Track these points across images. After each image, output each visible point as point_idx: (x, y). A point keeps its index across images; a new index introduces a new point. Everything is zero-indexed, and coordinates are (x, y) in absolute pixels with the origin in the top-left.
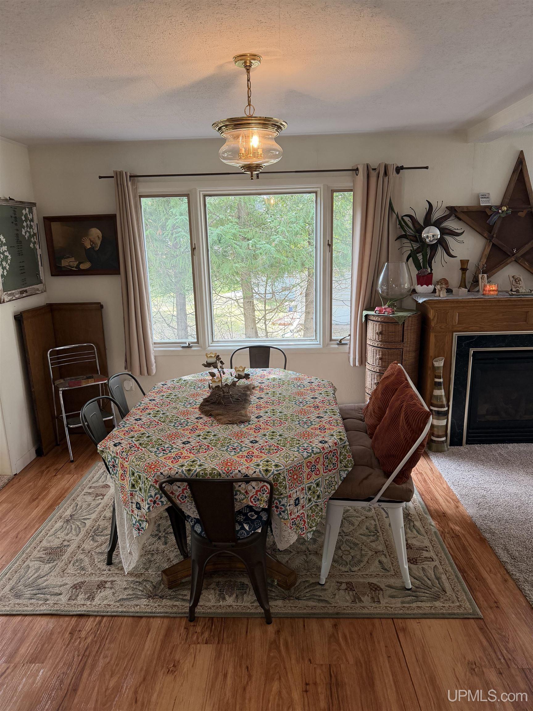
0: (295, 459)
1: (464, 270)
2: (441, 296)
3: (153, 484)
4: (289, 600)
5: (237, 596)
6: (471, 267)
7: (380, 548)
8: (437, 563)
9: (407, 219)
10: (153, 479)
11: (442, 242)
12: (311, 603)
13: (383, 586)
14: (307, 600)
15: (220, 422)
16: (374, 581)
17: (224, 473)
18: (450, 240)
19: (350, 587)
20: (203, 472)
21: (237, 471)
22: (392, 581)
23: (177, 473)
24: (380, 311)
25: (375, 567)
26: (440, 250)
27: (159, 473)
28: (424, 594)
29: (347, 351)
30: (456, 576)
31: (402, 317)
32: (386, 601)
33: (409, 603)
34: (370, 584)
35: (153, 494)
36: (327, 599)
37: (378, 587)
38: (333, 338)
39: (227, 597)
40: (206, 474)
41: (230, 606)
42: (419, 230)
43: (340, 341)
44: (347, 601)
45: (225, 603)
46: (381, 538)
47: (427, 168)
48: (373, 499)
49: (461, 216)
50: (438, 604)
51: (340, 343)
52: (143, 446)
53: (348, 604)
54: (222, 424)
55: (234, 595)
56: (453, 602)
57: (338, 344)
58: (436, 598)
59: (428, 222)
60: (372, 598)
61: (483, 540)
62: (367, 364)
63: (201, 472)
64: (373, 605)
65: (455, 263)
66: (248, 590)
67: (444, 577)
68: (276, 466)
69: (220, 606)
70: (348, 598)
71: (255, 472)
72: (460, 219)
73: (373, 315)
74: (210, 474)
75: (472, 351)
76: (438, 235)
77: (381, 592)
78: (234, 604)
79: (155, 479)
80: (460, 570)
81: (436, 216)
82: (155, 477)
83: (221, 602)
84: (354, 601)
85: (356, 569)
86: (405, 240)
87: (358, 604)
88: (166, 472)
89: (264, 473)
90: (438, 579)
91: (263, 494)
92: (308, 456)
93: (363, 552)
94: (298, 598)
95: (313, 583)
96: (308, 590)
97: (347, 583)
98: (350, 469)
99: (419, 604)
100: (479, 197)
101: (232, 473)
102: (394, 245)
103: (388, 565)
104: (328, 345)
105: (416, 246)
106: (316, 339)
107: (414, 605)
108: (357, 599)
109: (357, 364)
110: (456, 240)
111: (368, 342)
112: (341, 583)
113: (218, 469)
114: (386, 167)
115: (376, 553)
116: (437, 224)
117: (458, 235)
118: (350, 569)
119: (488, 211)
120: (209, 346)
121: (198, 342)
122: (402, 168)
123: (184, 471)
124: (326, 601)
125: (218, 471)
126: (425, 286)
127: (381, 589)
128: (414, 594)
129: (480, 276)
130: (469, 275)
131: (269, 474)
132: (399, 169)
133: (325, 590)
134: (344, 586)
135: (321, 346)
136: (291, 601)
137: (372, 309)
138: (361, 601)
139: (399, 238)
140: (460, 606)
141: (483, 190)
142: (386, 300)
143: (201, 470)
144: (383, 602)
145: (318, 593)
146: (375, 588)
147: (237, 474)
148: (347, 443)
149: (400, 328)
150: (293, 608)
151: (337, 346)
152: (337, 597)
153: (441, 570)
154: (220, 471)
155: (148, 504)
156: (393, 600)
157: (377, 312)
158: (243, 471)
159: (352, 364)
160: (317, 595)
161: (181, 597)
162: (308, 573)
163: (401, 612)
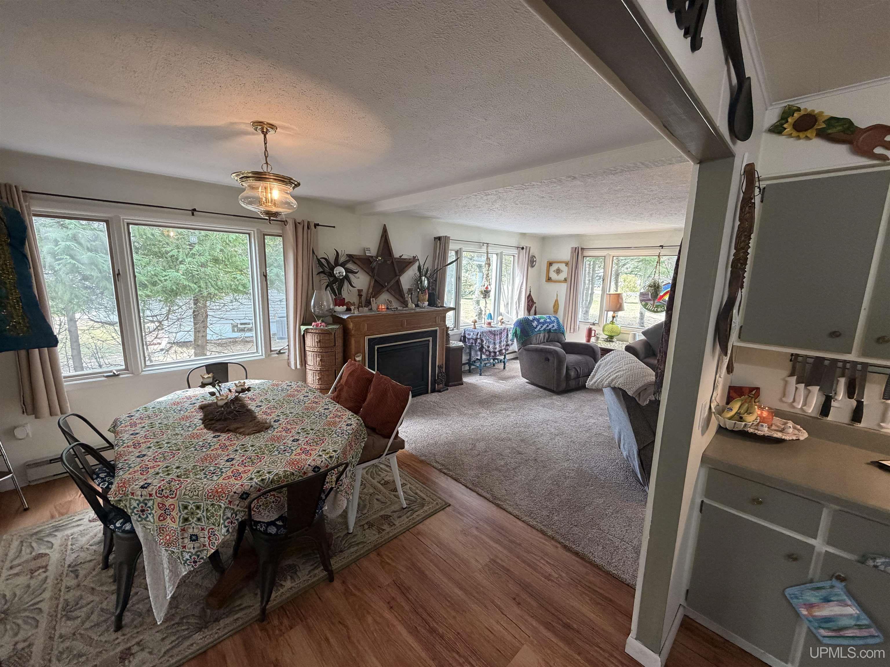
0: (343, 442)
1: (360, 296)
2: (356, 313)
3: (227, 506)
4: (335, 556)
5: (291, 577)
6: (364, 294)
7: (371, 491)
8: (409, 485)
9: (323, 261)
10: (227, 501)
11: (347, 277)
12: (352, 550)
13: (389, 514)
14: (349, 548)
15: (244, 434)
16: (382, 513)
17: (296, 471)
18: (351, 276)
19: (370, 525)
20: (277, 477)
21: (307, 466)
22: (393, 508)
23: (251, 486)
24: (317, 325)
25: (377, 505)
26: (346, 283)
27: (232, 493)
28: (415, 507)
29: (287, 358)
30: (424, 488)
31: (334, 328)
32: (398, 521)
33: (411, 515)
34: (381, 516)
35: (229, 515)
36: (362, 540)
37: (387, 515)
38: (272, 349)
39: (283, 583)
40: (280, 478)
41: (291, 588)
42: (332, 269)
43: (279, 351)
44: (375, 535)
45: (285, 589)
46: (367, 485)
47: (334, 227)
48: (382, 455)
49: (357, 261)
50: (426, 508)
51: (279, 353)
52: (183, 477)
53: (377, 536)
54: (248, 435)
55: (289, 577)
56: (432, 503)
57: (277, 354)
58: (423, 506)
59: (337, 264)
60: (389, 524)
61: (422, 462)
62: (307, 365)
63: (275, 478)
64: (392, 528)
65: (355, 291)
66: (297, 567)
67: (418, 491)
68: (335, 451)
69: (282, 593)
70: (374, 532)
71: (322, 461)
72: (355, 263)
73: (312, 329)
74: (284, 476)
75: (376, 347)
76: (343, 273)
77: (391, 518)
78: (293, 584)
79: (229, 501)
80: (422, 483)
81: (342, 260)
82: (229, 499)
83: (281, 590)
84: (379, 533)
85: (366, 511)
86: (322, 275)
87: (384, 533)
88: (240, 490)
89: (329, 460)
90: (416, 494)
91: (332, 476)
92: (349, 437)
93: (363, 499)
94: (341, 551)
95: (344, 535)
96: (344, 542)
97: (367, 523)
98: (366, 439)
99: (417, 513)
100: (364, 250)
101: (303, 469)
102: (316, 279)
103: (383, 499)
104: (269, 355)
105: (332, 279)
106: (257, 352)
107: (414, 516)
108: (380, 530)
109: (298, 367)
110: (355, 276)
111: (307, 349)
112: (363, 525)
113: (289, 470)
114: (309, 223)
115: (371, 495)
116: (343, 265)
117: (356, 273)
118: (362, 513)
119: (370, 258)
120: (142, 371)
121: (127, 369)
122: (318, 225)
123: (258, 483)
124: (361, 542)
125: (290, 472)
126: (341, 307)
127: (390, 516)
128: (410, 509)
129: (372, 299)
130: (363, 298)
131: (334, 459)
132: (316, 225)
133: (356, 535)
134: (366, 527)
135: (264, 357)
136: (338, 556)
137: (310, 324)
138: (383, 530)
139: (319, 273)
140: (437, 504)
141: (366, 245)
142: (319, 317)
143: (274, 476)
144: (397, 523)
145: (353, 540)
146: (386, 517)
147: (307, 468)
148: (362, 422)
149: (333, 337)
150: (343, 560)
151: (277, 355)
152: (367, 535)
153: (414, 488)
154: (292, 470)
155: (225, 527)
156: (402, 519)
157: (315, 326)
158: (313, 464)
159: (293, 368)
160: (353, 542)
161: (237, 609)
162: (336, 531)
163: (410, 523)
